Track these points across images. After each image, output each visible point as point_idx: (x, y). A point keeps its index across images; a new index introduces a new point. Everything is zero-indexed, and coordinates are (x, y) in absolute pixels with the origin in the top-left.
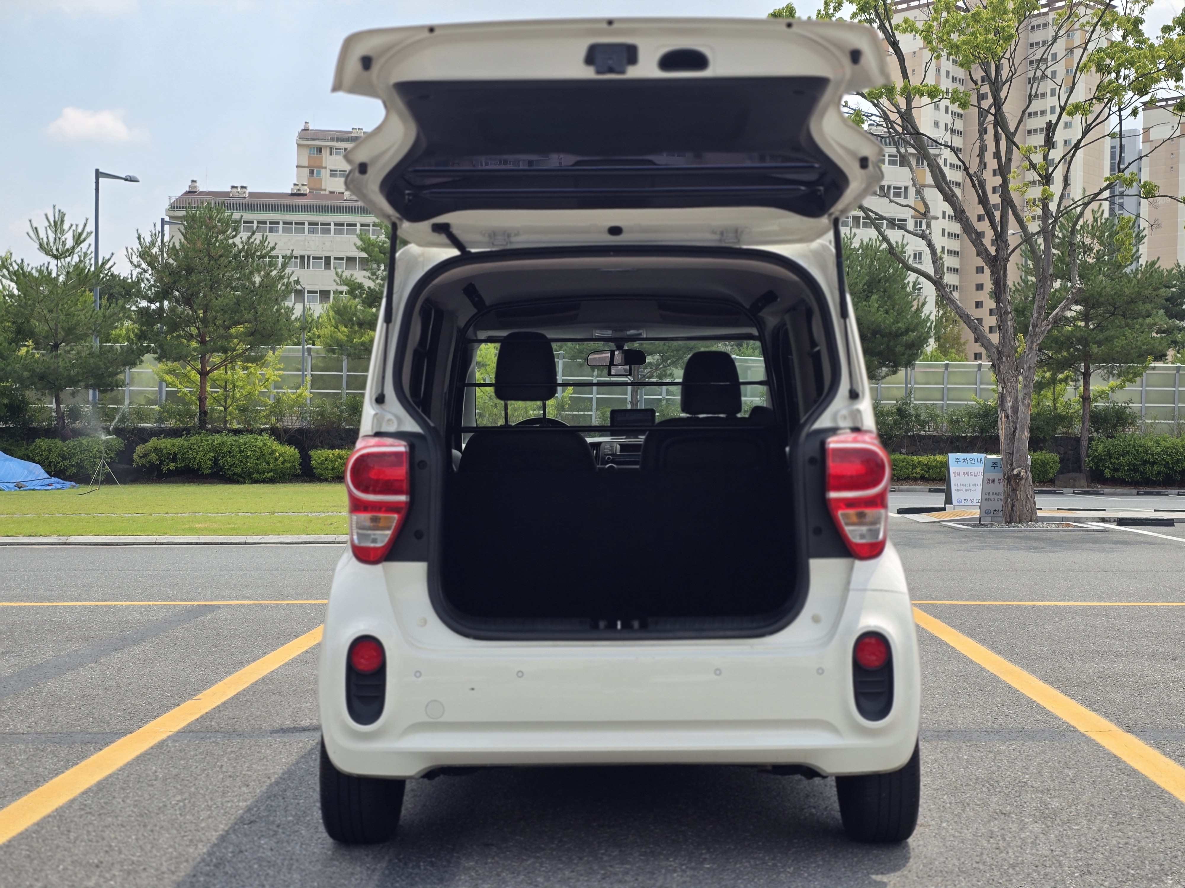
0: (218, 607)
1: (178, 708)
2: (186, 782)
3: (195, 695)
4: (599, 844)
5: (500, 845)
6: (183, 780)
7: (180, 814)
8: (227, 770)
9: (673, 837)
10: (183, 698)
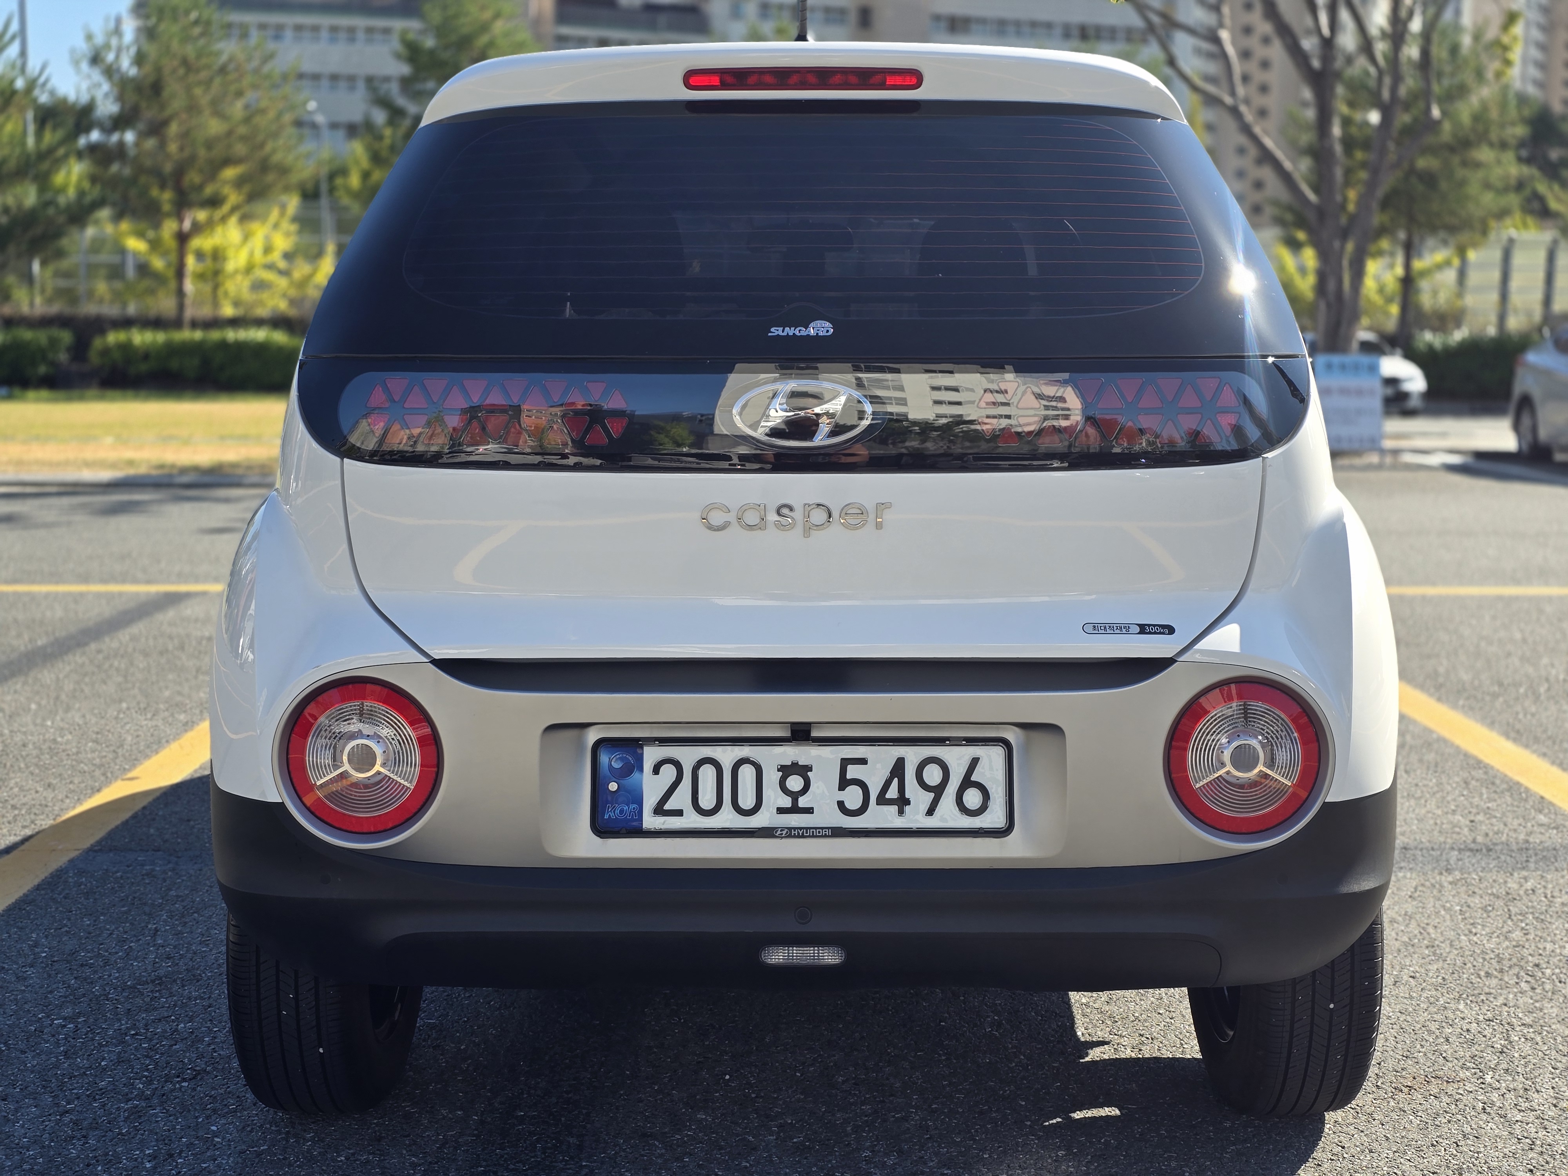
0: (187, 595)
2: (88, 971)
3: (129, 770)
4: (856, 1132)
5: (670, 1137)
6: (82, 965)
7: (66, 1052)
8: (164, 941)
9: (994, 1115)
10: (109, 775)
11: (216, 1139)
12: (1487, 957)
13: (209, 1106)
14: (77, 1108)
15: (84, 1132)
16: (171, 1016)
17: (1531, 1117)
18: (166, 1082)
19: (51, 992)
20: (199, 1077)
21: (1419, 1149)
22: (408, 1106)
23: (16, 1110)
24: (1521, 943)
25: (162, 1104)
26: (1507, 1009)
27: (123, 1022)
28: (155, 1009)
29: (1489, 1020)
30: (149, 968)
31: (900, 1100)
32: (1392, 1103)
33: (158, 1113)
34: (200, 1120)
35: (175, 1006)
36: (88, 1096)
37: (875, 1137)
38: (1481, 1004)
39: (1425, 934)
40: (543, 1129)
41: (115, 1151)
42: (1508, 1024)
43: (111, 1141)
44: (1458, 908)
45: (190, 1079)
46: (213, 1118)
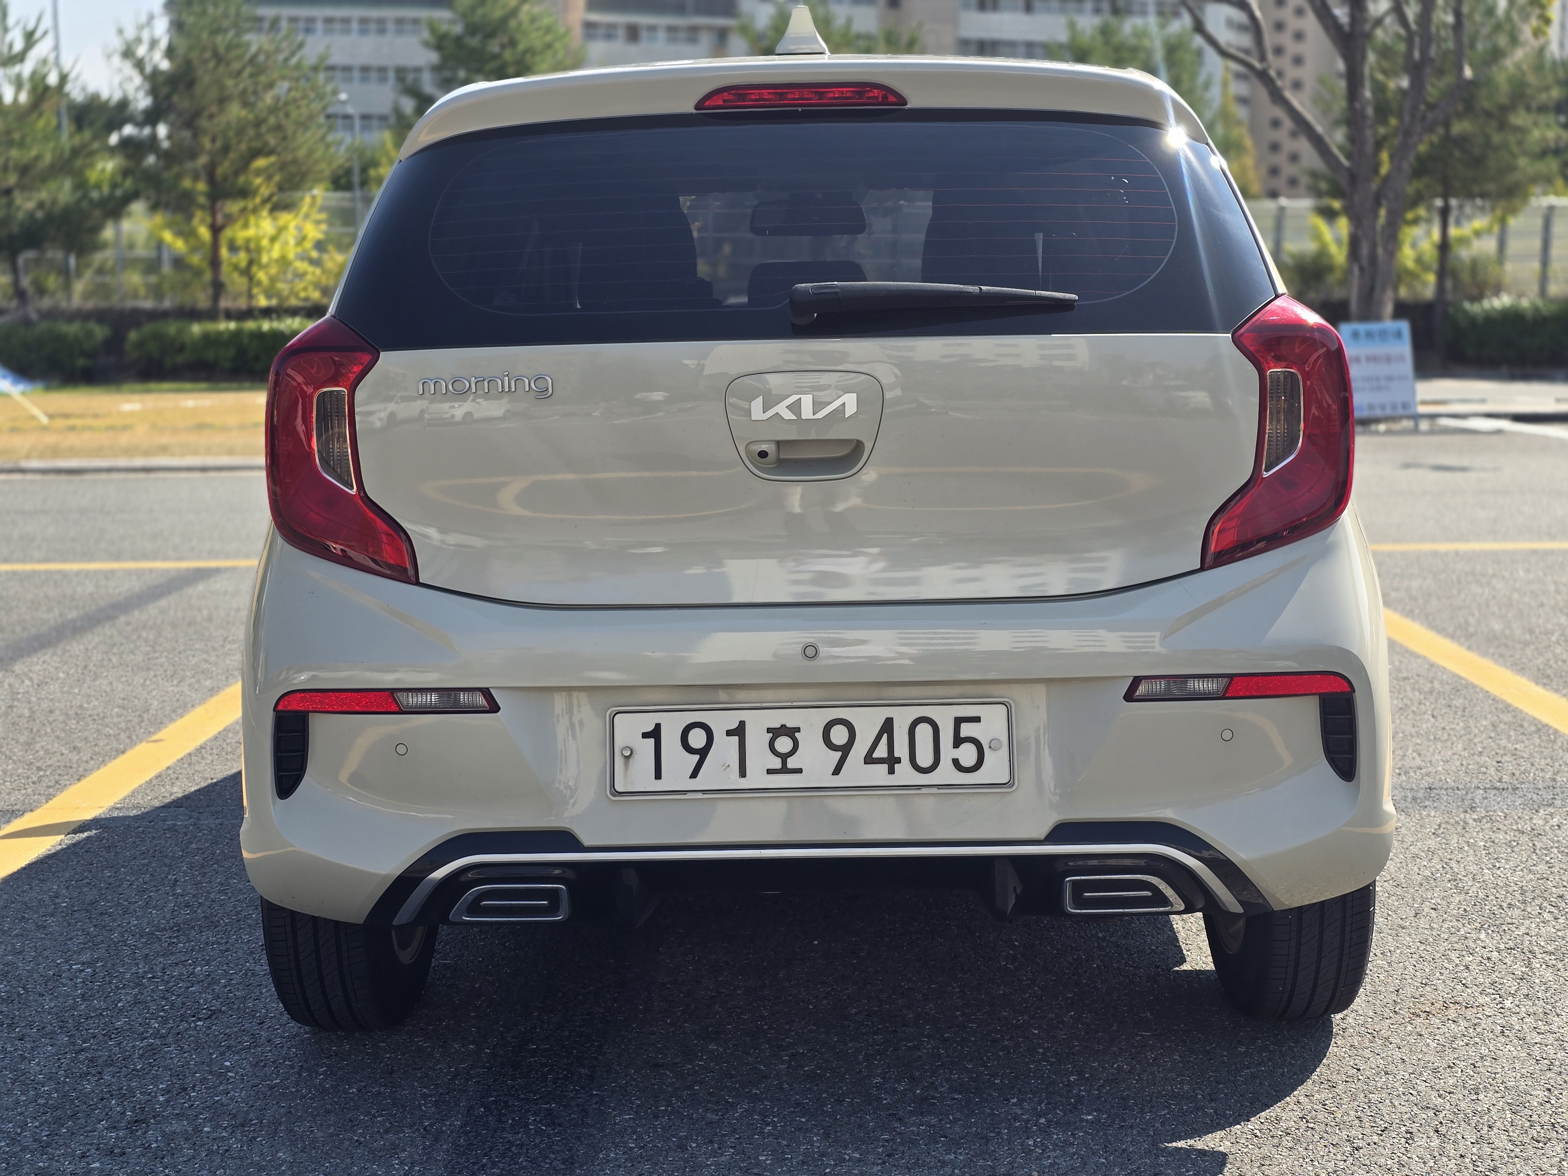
0: (217, 571)
1: (122, 758)
2: (107, 918)
3: (154, 733)
4: (868, 1060)
5: (680, 1067)
6: (102, 914)
7: (83, 996)
8: (184, 890)
9: (1007, 1043)
10: (134, 738)
11: (230, 1074)
12: (1510, 889)
13: (223, 1044)
14: (92, 1047)
15: (99, 1069)
16: (188, 960)
17: (1551, 1039)
18: (182, 1021)
19: (71, 939)
20: (214, 1017)
21: (1435, 1071)
22: (421, 1041)
23: (33, 1049)
24: (1545, 876)
25: (176, 1042)
26: (1529, 938)
27: (140, 966)
28: (172, 954)
29: (1511, 949)
30: (168, 916)
31: (912, 1030)
32: (1409, 1028)
33: (172, 1050)
34: (214, 1056)
35: (192, 950)
36: (104, 1035)
37: (886, 1064)
38: (1502, 933)
39: (1448, 867)
40: (555, 1061)
41: (129, 1085)
42: (1530, 952)
43: (125, 1077)
44: (1482, 843)
45: (206, 1019)
46: (227, 1054)
